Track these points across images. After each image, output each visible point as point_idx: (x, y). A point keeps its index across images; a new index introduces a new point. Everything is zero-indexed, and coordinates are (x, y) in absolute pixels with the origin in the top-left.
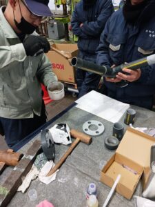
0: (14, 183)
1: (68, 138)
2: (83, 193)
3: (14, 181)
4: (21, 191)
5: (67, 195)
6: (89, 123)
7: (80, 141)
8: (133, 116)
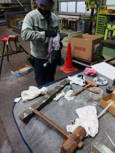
1: (84, 82)
4: (55, 100)
6: (98, 78)
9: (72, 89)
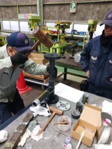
1: (48, 112)
2: (61, 145)
3: (16, 138)
4: (20, 146)
5: (51, 147)
6: (60, 102)
7: (56, 114)
8: (87, 98)
9: (38, 124)
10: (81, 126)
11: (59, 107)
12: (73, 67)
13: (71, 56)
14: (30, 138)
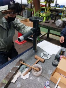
0: (10, 78)
2: (42, 85)
3: (10, 77)
4: (13, 82)
5: (34, 86)
6: (44, 53)
7: (39, 61)
8: (64, 52)
9: (27, 67)
10: (58, 72)
11: (42, 56)
12: (54, 29)
13: (53, 22)
14: (20, 77)
